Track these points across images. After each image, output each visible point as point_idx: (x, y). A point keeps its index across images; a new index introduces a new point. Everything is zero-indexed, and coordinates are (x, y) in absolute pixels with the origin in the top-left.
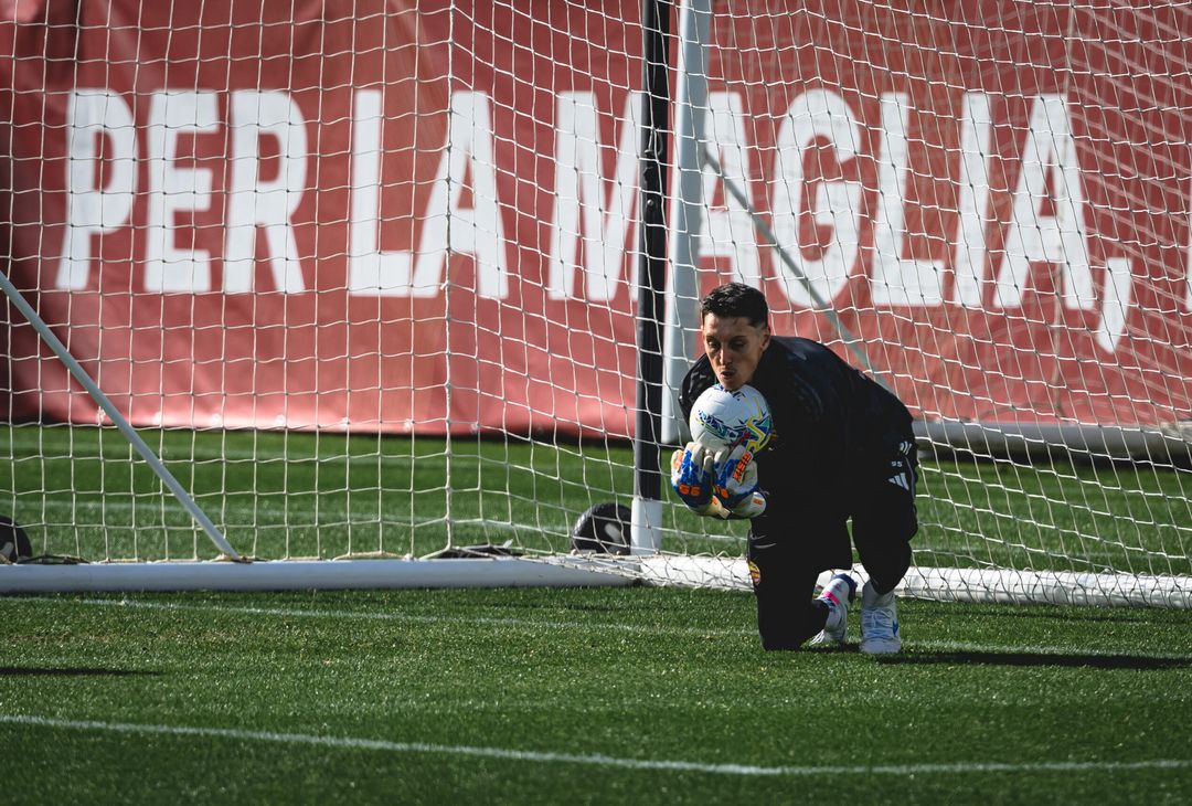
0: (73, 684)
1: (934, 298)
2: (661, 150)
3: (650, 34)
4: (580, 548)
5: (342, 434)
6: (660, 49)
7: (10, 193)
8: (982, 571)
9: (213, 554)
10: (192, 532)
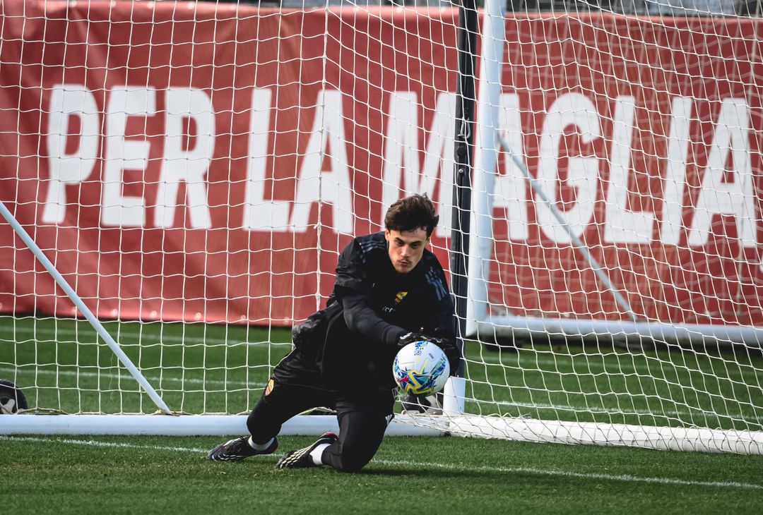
0: (56, 499)
1: (647, 238)
2: (469, 135)
3: (463, 55)
4: (408, 409)
5: (244, 326)
6: (469, 65)
7: (17, 158)
8: (687, 429)
9: (153, 409)
10: (139, 394)
